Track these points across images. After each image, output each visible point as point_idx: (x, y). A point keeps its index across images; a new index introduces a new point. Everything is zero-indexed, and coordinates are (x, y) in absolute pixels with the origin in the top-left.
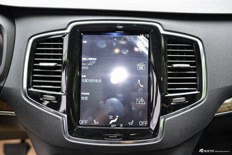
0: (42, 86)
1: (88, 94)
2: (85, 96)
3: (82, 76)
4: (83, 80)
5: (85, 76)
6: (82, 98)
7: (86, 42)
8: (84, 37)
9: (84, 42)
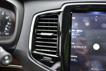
0: (42, 50)
1: (76, 57)
2: (74, 58)
3: (72, 43)
4: (72, 46)
5: (74, 43)
6: (72, 60)
7: (74, 18)
8: (73, 14)
9: (73, 18)
